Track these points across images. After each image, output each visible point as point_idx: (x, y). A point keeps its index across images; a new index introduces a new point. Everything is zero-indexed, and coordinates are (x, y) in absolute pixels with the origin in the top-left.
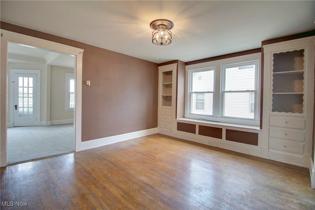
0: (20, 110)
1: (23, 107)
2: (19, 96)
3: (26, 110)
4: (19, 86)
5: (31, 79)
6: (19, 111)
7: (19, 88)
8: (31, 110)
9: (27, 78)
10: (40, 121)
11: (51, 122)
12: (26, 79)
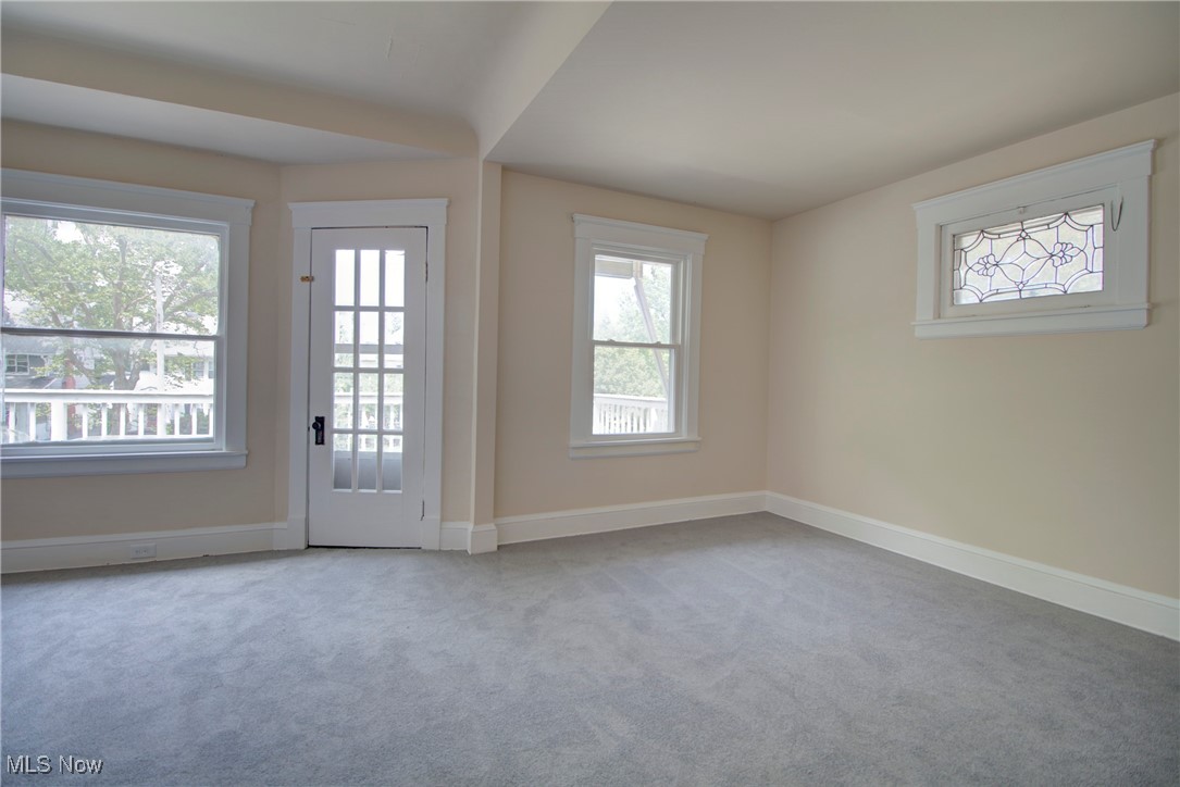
0: (341, 444)
1: (356, 432)
2: (337, 365)
3: (367, 446)
4: (338, 303)
5: (396, 259)
6: (335, 449)
7: (337, 313)
8: (394, 447)
9: (375, 254)
10: (443, 519)
11: (496, 525)
12: (370, 257)
